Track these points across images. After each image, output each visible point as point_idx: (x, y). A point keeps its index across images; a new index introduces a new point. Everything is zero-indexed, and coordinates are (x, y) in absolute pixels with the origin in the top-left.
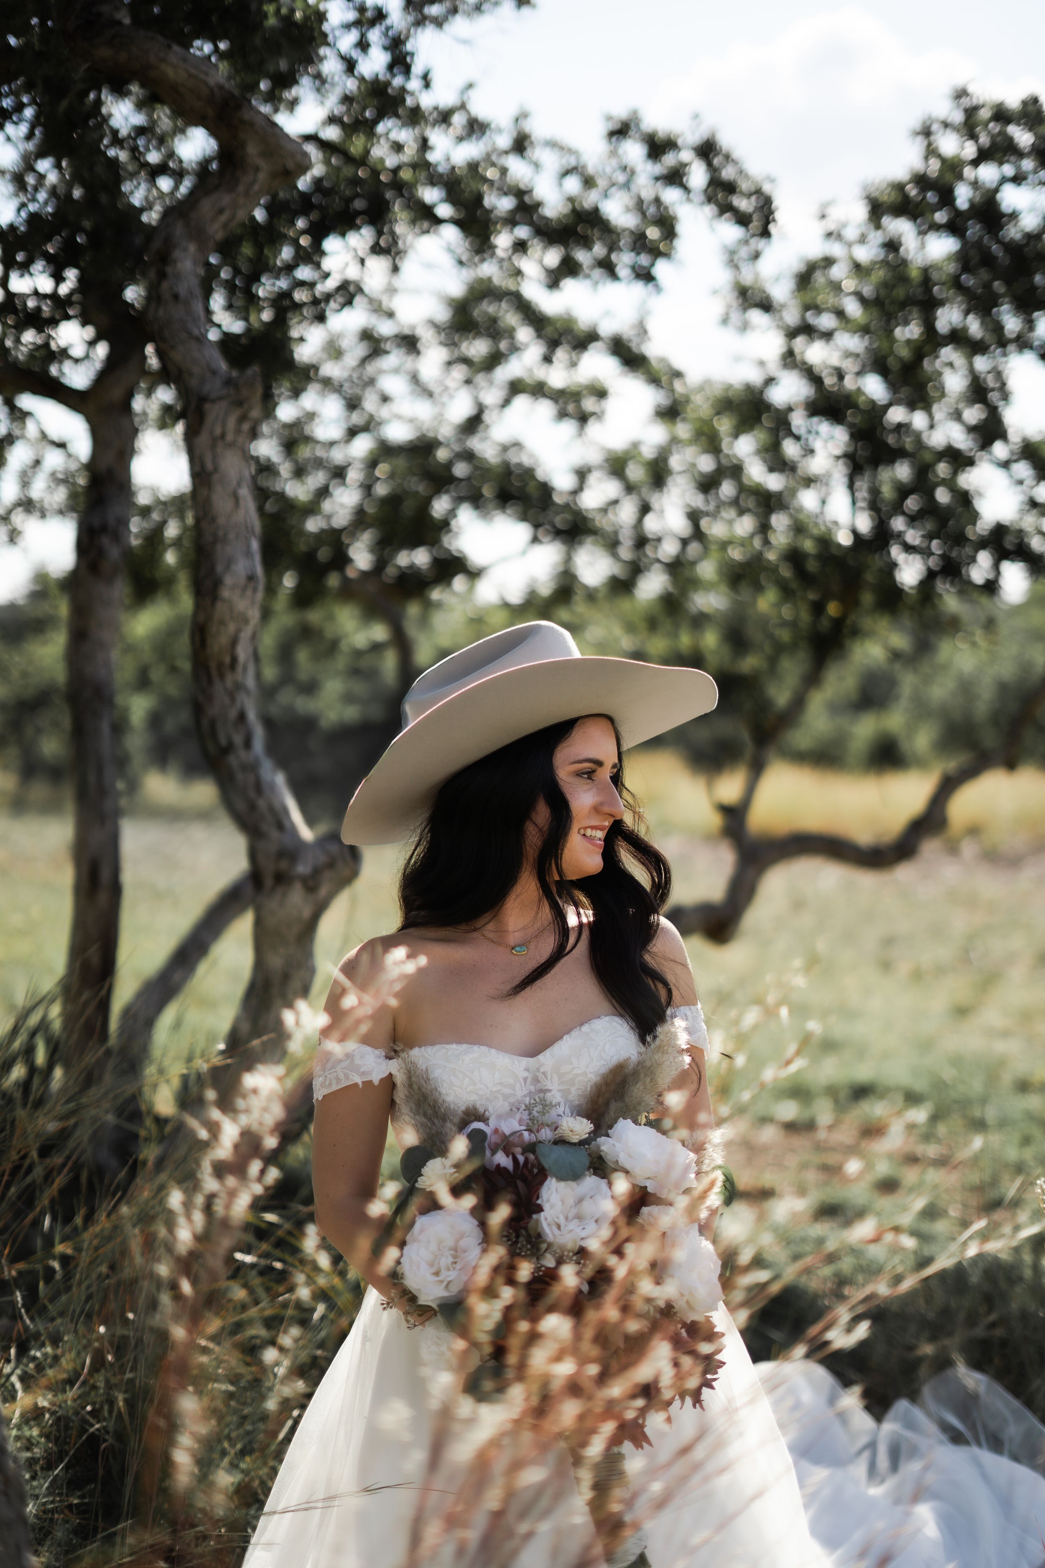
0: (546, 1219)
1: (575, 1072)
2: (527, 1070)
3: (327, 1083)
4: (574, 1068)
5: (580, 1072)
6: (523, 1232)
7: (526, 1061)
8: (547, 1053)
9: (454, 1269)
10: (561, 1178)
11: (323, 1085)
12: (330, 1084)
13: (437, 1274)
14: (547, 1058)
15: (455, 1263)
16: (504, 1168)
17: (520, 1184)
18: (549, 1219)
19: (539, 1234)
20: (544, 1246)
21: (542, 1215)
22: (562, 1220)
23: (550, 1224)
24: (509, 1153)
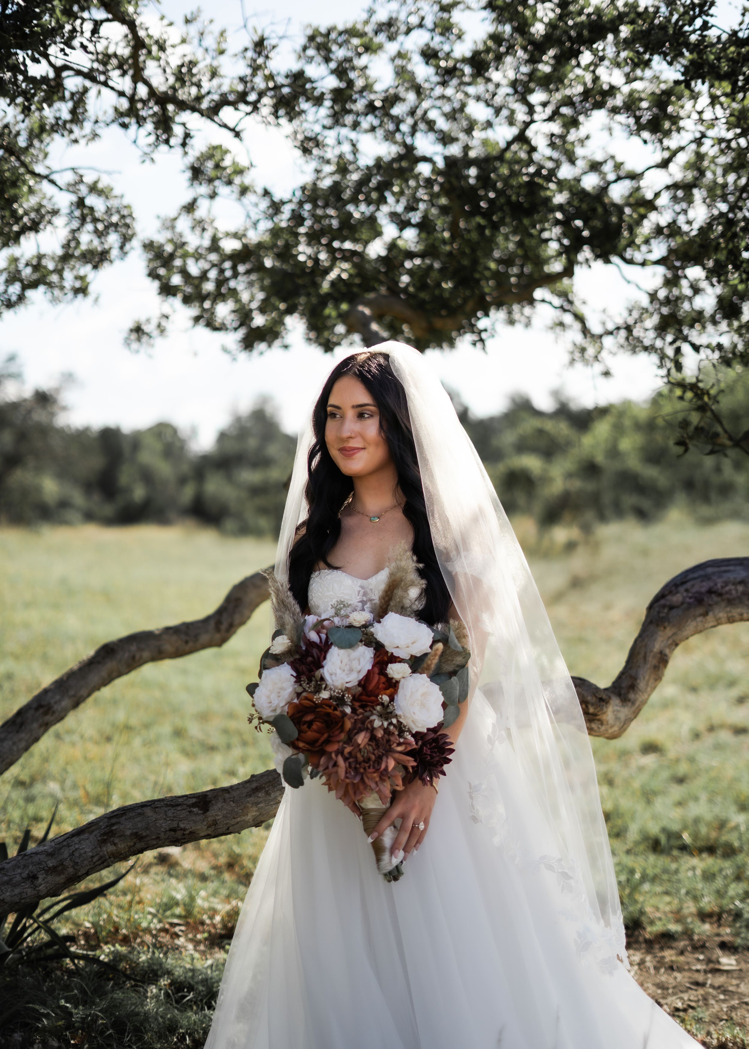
0: (327, 671)
6: (313, 678)
7: (361, 582)
8: (374, 577)
9: (278, 700)
14: (373, 581)
15: (279, 696)
16: (313, 642)
17: (315, 651)
18: (330, 671)
19: (322, 679)
20: (324, 686)
21: (325, 668)
22: (339, 671)
23: (331, 675)
24: (318, 633)
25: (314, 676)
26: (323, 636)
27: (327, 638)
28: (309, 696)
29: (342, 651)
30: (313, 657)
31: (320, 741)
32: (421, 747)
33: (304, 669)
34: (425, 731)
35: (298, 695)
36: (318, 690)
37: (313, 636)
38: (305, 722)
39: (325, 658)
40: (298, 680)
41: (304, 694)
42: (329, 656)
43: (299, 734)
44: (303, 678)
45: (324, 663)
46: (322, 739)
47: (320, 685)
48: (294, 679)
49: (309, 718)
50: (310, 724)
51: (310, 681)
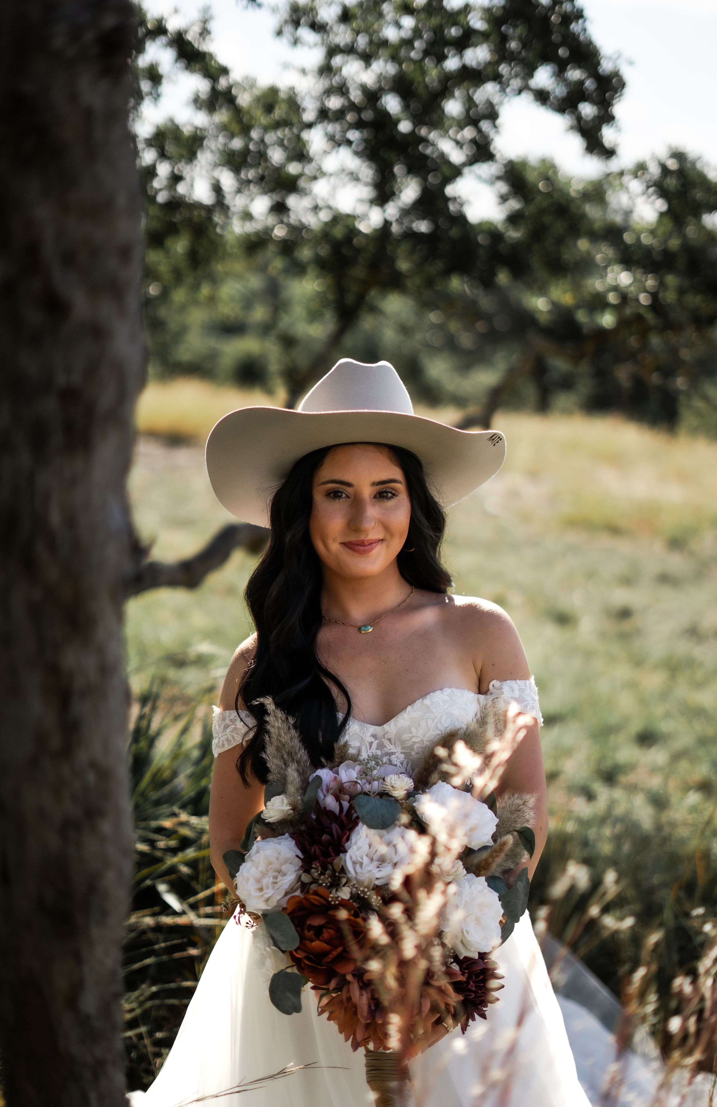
0: (351, 858)
1: (413, 740)
2: (374, 736)
3: (221, 744)
4: (413, 737)
5: (418, 740)
6: (330, 866)
7: (372, 729)
8: (392, 722)
9: (273, 888)
10: (371, 826)
11: (217, 745)
12: (223, 745)
13: (261, 889)
14: (391, 727)
15: (276, 883)
16: (331, 811)
17: (335, 827)
18: (354, 859)
19: (343, 870)
20: (344, 880)
21: (348, 855)
22: (366, 860)
23: (354, 863)
24: (338, 799)
25: (331, 864)
26: (346, 805)
27: (351, 808)
28: (322, 891)
29: (372, 832)
30: (331, 834)
31: (331, 956)
32: (467, 982)
33: (317, 851)
34: (476, 956)
35: (304, 887)
36: (336, 884)
37: (330, 802)
38: (311, 927)
39: (348, 839)
40: (306, 866)
41: (314, 887)
42: (354, 838)
43: (301, 942)
44: (315, 864)
45: (347, 845)
46: (335, 953)
47: (339, 879)
48: (300, 863)
49: (317, 921)
50: (318, 931)
51: (324, 868)
